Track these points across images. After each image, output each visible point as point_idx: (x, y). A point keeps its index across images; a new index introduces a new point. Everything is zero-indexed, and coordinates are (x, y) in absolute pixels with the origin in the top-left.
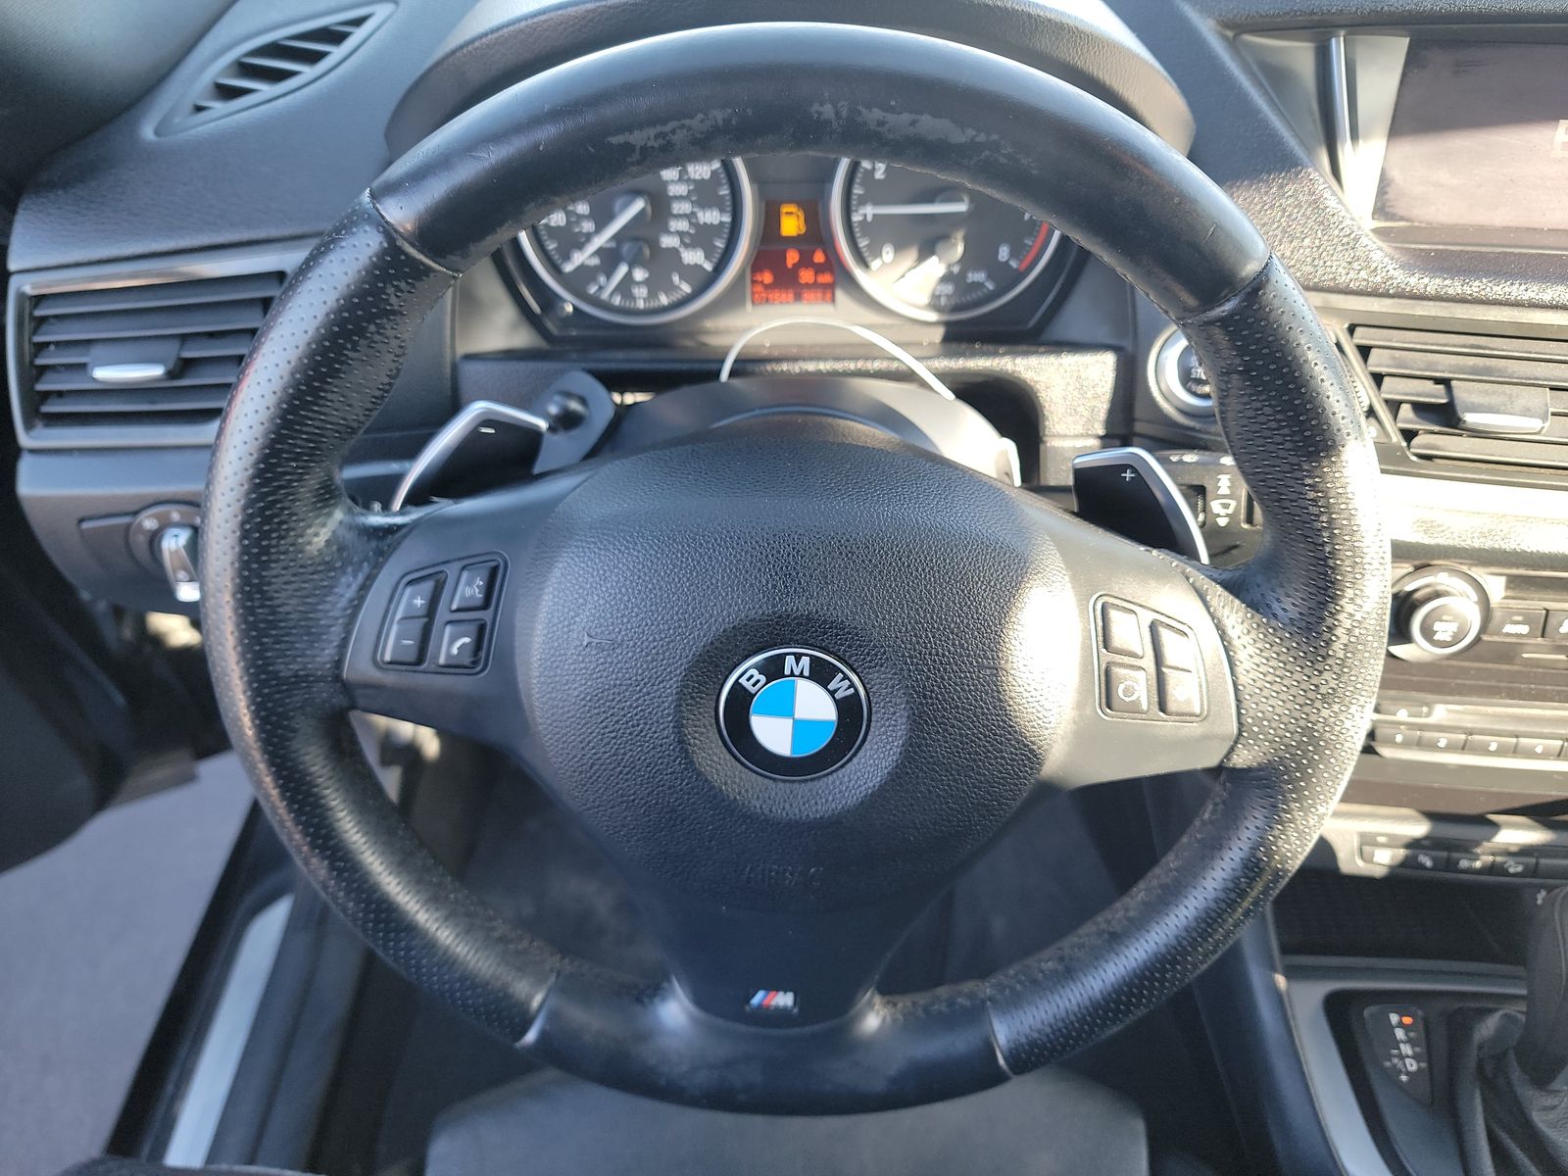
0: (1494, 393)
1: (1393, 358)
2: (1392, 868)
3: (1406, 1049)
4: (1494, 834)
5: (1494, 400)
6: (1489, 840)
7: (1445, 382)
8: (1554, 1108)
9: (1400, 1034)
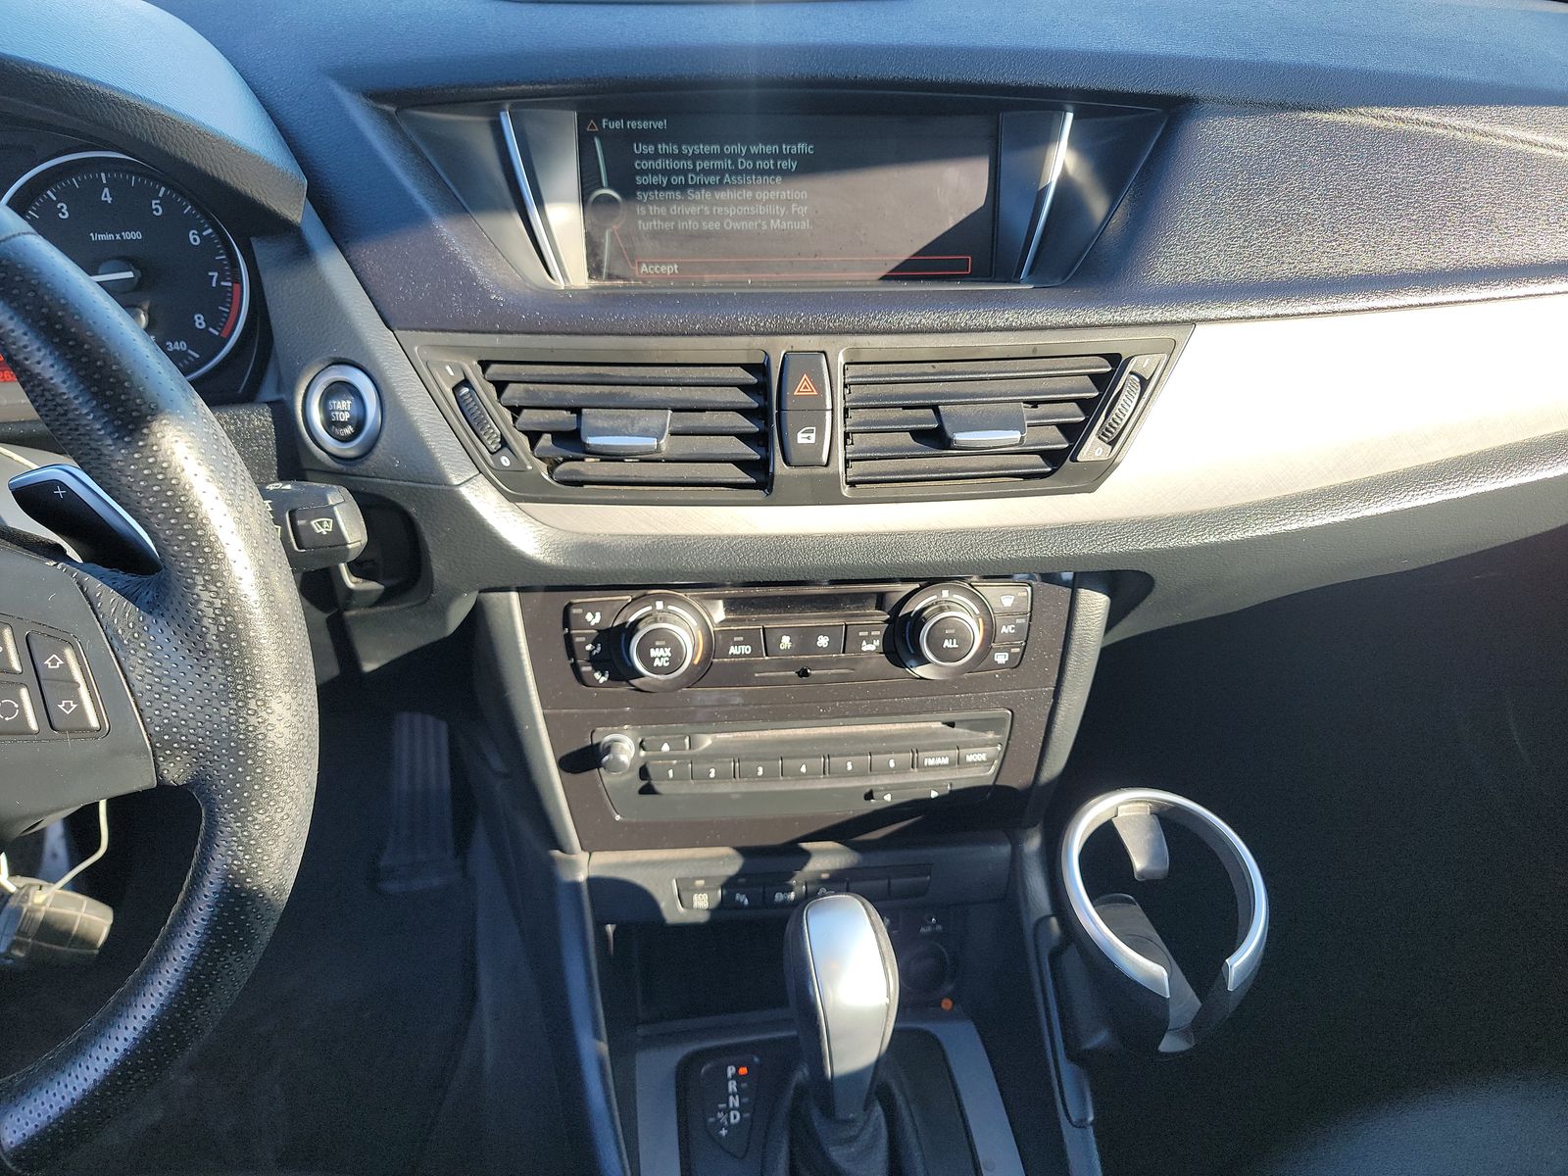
0: (619, 417)
1: (527, 391)
2: (712, 911)
3: (734, 1101)
4: (805, 864)
5: (618, 423)
6: (800, 869)
7: (577, 410)
8: (855, 1138)
9: (732, 1086)
